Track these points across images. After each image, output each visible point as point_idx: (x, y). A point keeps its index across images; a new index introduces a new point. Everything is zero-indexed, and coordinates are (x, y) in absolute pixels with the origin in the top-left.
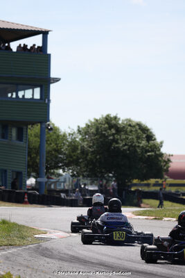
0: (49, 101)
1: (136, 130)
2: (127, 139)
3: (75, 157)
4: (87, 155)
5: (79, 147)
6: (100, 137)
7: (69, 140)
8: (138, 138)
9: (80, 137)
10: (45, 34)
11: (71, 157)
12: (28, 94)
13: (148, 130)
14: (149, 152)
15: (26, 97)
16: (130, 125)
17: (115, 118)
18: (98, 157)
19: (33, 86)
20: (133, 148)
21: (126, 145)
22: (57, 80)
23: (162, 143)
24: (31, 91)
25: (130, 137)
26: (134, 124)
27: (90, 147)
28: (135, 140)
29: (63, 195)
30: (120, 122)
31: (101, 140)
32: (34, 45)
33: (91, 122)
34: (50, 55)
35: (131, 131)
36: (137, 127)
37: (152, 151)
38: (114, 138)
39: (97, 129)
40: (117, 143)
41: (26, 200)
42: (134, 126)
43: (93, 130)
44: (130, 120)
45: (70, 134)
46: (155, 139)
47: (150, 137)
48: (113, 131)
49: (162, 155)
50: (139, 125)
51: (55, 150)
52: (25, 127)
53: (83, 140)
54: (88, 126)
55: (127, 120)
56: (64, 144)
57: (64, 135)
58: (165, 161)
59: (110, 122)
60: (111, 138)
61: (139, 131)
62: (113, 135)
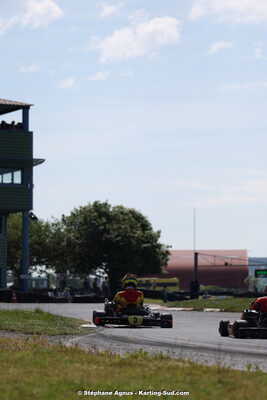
0: (32, 186)
1: (130, 219)
2: (120, 228)
3: (60, 251)
4: (75, 247)
5: (65, 239)
6: (90, 227)
7: (53, 231)
8: (132, 227)
9: (65, 227)
10: (26, 108)
11: (56, 251)
12: (7, 178)
13: (143, 218)
14: (145, 243)
15: (5, 182)
16: (122, 213)
17: (106, 204)
18: (86, 250)
19: (12, 170)
20: (126, 238)
21: (118, 235)
22: (40, 161)
23: (159, 232)
24: (10, 174)
25: (123, 226)
26: (126, 211)
27: (77, 239)
28: (129, 229)
29: (50, 294)
30: (111, 210)
31: (90, 230)
32: (13, 122)
33: (76, 210)
34: (32, 133)
35: (124, 220)
36: (131, 215)
37: (148, 242)
38: (105, 228)
39: (85, 218)
40: (109, 233)
41: (15, 298)
42: (126, 214)
43: (81, 219)
44: (121, 207)
45: (53, 225)
46: (151, 229)
47: (145, 226)
48: (104, 220)
49: (159, 246)
50: (132, 212)
51: (37, 243)
52: (3, 218)
53: (69, 231)
54: (73, 215)
55: (118, 207)
56: (47, 236)
57: (47, 226)
58: (163, 254)
59: (100, 210)
60: (102, 227)
61: (133, 220)
62: (104, 224)
